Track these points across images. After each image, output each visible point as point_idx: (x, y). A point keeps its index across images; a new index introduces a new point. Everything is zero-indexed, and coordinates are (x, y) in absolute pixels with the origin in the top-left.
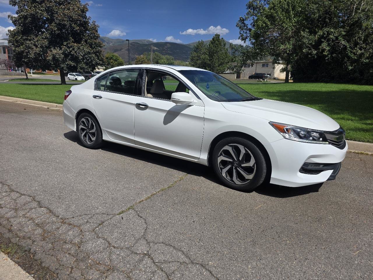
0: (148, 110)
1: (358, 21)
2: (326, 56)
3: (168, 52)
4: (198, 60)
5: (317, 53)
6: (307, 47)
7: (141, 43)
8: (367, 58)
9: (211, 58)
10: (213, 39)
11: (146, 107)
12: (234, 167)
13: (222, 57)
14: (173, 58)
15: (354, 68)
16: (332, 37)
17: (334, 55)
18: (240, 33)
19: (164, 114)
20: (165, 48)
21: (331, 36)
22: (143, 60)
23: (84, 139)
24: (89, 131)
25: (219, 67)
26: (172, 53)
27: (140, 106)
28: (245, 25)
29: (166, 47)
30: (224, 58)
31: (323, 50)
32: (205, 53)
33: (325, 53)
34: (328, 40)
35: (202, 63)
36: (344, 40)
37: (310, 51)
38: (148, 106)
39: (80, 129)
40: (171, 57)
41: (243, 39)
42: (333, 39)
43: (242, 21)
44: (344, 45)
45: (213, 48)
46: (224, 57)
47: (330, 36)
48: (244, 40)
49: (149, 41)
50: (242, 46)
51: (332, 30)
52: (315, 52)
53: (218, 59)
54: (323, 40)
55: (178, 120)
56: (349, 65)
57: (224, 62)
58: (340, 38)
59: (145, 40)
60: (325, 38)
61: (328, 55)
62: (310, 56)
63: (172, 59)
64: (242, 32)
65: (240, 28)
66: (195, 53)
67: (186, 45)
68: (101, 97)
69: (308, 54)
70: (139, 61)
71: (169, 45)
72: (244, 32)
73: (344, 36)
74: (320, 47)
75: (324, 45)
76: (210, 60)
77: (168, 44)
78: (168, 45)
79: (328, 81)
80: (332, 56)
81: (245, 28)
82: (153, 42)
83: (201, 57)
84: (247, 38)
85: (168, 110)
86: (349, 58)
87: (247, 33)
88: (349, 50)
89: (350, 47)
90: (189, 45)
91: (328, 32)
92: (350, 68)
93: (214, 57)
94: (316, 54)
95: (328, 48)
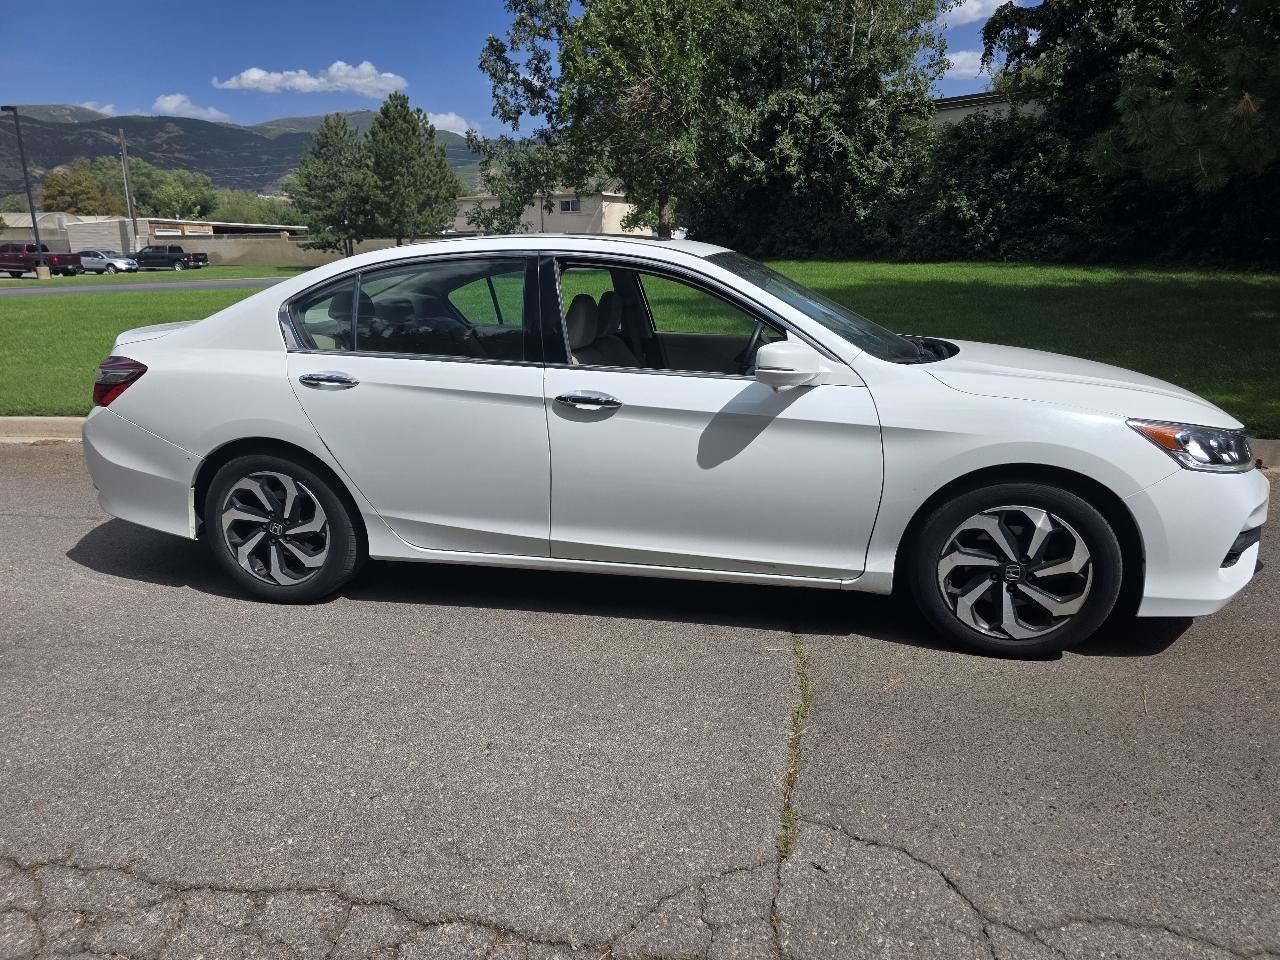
0: (616, 421)
1: (868, 70)
2: (792, 178)
3: (176, 155)
4: (332, 188)
5: (767, 170)
6: (739, 149)
7: (44, 119)
8: (901, 184)
9: (387, 183)
10: (385, 112)
11: (609, 407)
12: (1005, 585)
13: (429, 179)
14: (209, 179)
15: (872, 213)
16: (802, 119)
17: (815, 175)
18: (496, 96)
19: (697, 430)
20: (158, 141)
21: (800, 116)
22: (78, 188)
23: (253, 568)
24: (286, 529)
25: (419, 212)
26: (192, 158)
27: (579, 406)
28: (509, 67)
29: (165, 136)
30: (434, 182)
31: (786, 160)
32: (359, 165)
33: (792, 169)
34: (794, 128)
35: (351, 198)
36: (837, 130)
37: (747, 163)
38: (616, 403)
39: (225, 527)
40: (198, 175)
41: (506, 117)
42: (805, 126)
43: (497, 49)
44: (840, 145)
45: (390, 146)
46: (433, 178)
47: (797, 114)
48: (510, 118)
49: (78, 112)
50: (509, 143)
51: (802, 97)
52: (761, 166)
53: (414, 184)
54: (778, 127)
55: (765, 446)
56: (858, 205)
57: (437, 196)
58: (826, 122)
59: (61, 108)
60: (783, 122)
61: (798, 174)
62: (746, 178)
63: (206, 184)
64: (499, 92)
65: (493, 75)
66: (319, 163)
67: (252, 128)
68: (345, 383)
69: (742, 169)
70: (62, 193)
71: (175, 131)
72: (506, 90)
73: (836, 115)
74: (776, 150)
75: (785, 143)
76: (383, 189)
77: (172, 124)
78: (170, 127)
79: (804, 255)
80: (808, 178)
81: (511, 76)
82: (100, 115)
83: (346, 178)
84: (520, 113)
85: (717, 410)
86: (854, 181)
87: (516, 93)
88: (854, 160)
89: (857, 151)
90: (261, 129)
91: (791, 103)
92: (862, 213)
93: (398, 177)
94: (763, 173)
95: (796, 154)
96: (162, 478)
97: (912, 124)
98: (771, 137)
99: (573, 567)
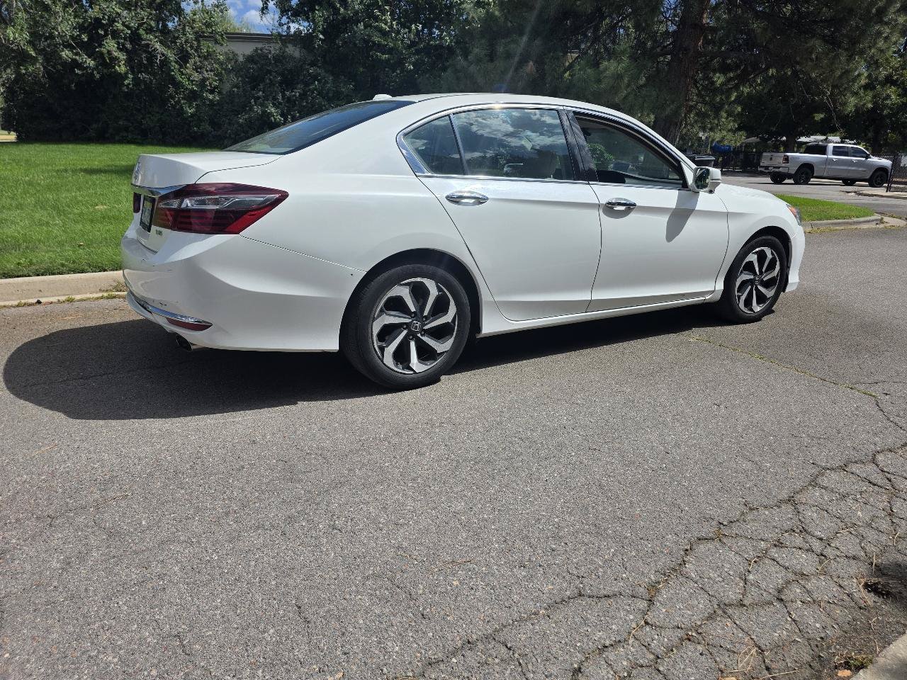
2: (122, 76)
5: (98, 67)
6: (68, 46)
11: (630, 207)
16: (121, 28)
17: (142, 76)
21: (119, 26)
27: (615, 208)
31: (114, 60)
33: (121, 69)
34: (115, 35)
36: (157, 42)
37: (78, 58)
38: (633, 205)
39: (375, 333)
42: (125, 34)
44: (163, 55)
51: (118, 10)
52: (92, 63)
54: (101, 32)
56: (184, 104)
58: (145, 34)
60: (105, 28)
61: (127, 73)
62: (79, 71)
68: (479, 199)
74: (104, 51)
80: (136, 78)
85: (671, 207)
86: (177, 84)
88: (175, 68)
89: (176, 61)
91: (110, 14)
92: (189, 110)
94: (94, 69)
95: (122, 56)
96: (324, 298)
97: (206, 46)
98: (96, 40)
99: (598, 316)
